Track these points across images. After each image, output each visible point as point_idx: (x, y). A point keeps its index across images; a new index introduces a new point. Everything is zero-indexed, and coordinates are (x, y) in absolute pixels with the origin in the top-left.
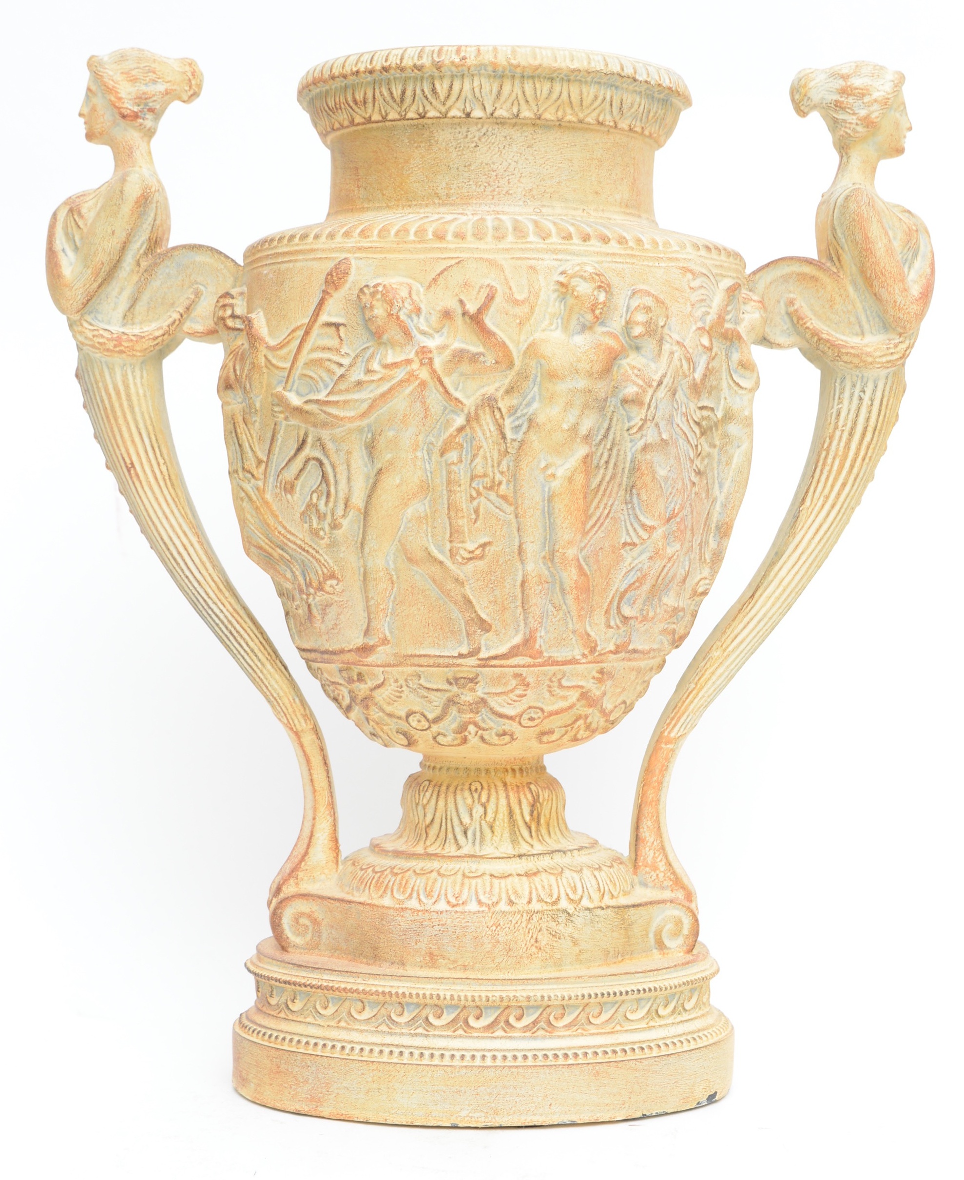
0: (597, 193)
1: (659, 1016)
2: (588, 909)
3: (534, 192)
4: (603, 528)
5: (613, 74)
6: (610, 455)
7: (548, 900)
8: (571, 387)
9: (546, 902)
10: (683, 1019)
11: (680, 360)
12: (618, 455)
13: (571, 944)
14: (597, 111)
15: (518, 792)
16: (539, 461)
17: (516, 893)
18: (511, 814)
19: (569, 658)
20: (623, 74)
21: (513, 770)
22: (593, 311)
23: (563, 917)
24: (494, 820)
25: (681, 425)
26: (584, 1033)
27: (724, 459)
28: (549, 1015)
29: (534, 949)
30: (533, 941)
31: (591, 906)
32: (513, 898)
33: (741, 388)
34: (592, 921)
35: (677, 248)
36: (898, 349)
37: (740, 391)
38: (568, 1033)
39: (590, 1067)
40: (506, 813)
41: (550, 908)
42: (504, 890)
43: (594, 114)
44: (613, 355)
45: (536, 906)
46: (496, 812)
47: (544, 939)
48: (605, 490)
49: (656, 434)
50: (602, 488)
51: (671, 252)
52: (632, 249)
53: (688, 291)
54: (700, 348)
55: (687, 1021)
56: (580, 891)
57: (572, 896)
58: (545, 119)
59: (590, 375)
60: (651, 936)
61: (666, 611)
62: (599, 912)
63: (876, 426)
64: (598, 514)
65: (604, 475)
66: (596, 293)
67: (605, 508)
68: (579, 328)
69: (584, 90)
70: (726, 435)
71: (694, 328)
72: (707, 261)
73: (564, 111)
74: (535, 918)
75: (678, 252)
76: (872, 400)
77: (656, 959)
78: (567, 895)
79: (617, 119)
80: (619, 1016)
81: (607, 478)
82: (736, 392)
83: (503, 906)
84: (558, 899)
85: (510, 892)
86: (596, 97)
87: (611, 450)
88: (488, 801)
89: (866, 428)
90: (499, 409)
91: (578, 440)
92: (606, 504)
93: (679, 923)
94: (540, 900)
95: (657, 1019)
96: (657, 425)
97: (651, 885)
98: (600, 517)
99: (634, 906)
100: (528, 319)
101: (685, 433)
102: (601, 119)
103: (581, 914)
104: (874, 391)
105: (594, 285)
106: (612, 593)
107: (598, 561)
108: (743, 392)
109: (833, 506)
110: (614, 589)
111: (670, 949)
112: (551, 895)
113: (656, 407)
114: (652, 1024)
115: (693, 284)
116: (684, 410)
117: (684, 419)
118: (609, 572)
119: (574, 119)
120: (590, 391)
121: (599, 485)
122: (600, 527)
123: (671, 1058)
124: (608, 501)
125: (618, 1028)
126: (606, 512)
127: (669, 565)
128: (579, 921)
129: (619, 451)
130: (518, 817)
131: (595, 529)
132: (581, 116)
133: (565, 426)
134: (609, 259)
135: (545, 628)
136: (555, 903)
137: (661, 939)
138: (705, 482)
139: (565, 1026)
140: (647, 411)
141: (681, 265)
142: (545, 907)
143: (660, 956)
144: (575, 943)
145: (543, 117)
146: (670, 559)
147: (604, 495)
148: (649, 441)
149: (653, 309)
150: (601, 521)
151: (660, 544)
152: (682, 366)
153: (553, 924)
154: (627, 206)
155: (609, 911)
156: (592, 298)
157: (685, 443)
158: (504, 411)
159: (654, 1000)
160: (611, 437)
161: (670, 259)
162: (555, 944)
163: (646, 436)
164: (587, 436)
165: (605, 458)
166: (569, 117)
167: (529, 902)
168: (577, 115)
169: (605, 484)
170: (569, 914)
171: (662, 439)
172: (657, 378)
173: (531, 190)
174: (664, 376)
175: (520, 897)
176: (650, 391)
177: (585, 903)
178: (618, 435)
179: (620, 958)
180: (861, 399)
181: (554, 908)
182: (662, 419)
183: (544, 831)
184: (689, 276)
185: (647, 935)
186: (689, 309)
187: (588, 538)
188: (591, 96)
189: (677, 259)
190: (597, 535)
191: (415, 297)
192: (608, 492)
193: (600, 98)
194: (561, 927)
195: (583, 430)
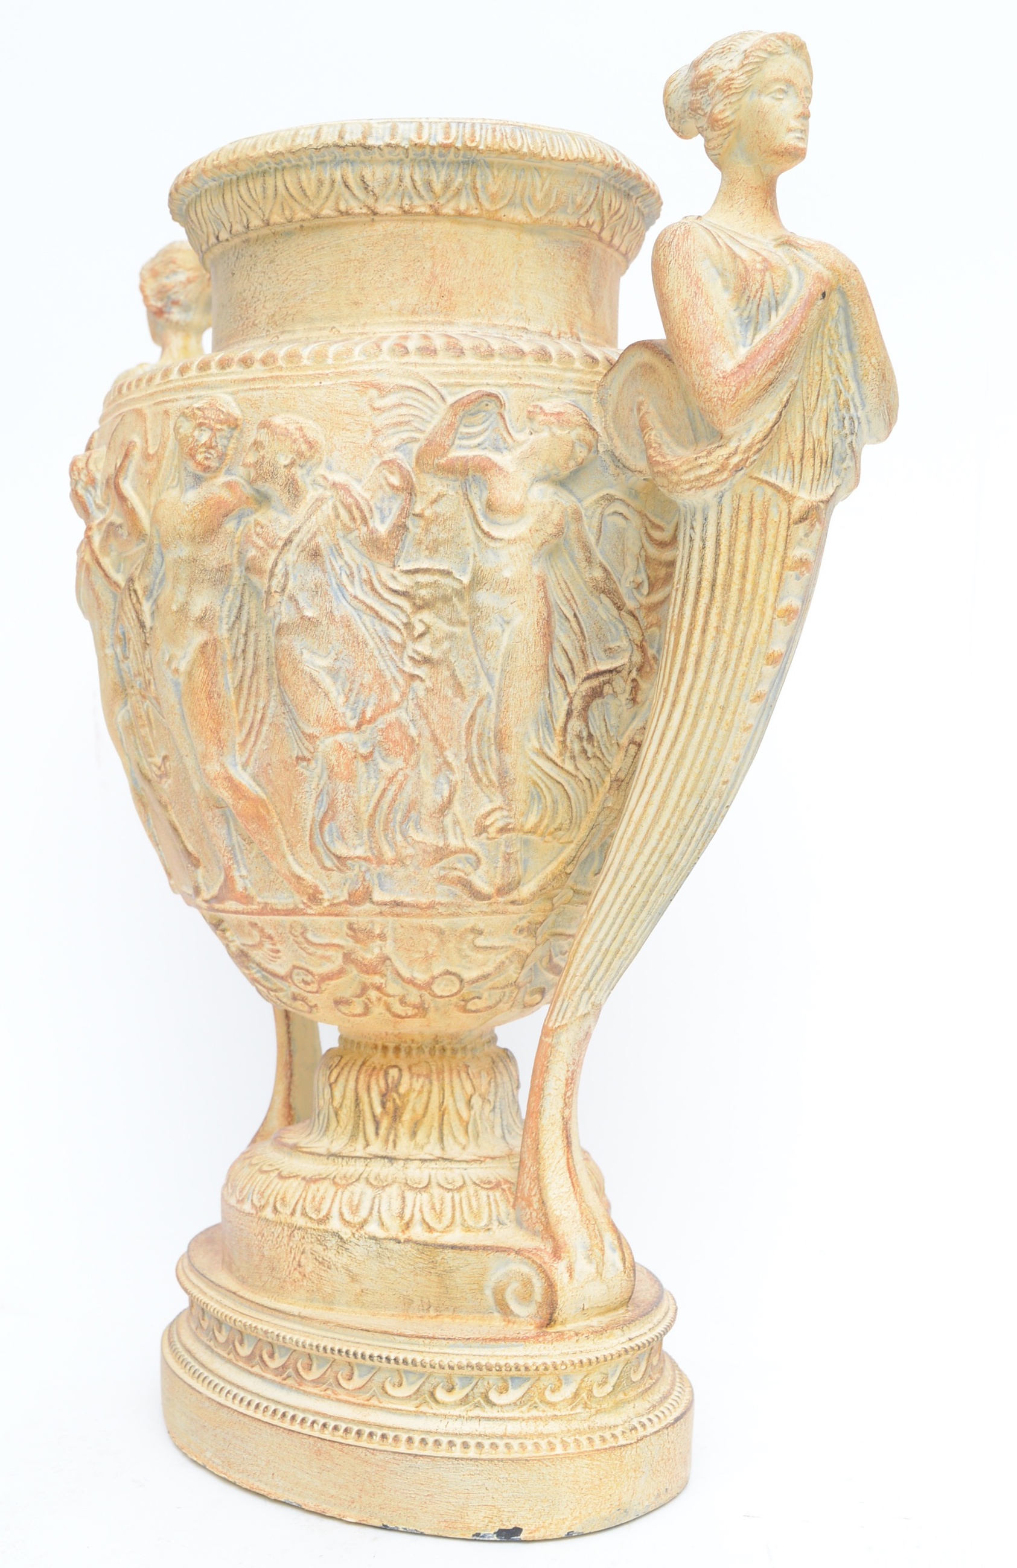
0: (356, 303)
1: (437, 1401)
2: (374, 1238)
3: (277, 318)
4: (262, 737)
5: (327, 147)
6: (246, 642)
7: (314, 1216)
8: (176, 556)
9: (311, 1218)
10: (482, 1414)
11: (335, 508)
12: (256, 641)
13: (348, 1279)
14: (332, 199)
15: (370, 1076)
16: (163, 654)
17: (283, 1199)
18: (357, 1101)
19: (291, 906)
20: (343, 144)
21: (385, 1048)
22: (193, 457)
23: (333, 1242)
24: (341, 1106)
25: (361, 596)
26: (333, 1396)
27: (480, 641)
28: (296, 1362)
29: (297, 1275)
30: (295, 1263)
31: (380, 1233)
32: (278, 1206)
33: (493, 538)
34: (379, 1255)
35: (363, 358)
36: (712, 458)
37: (492, 544)
38: (316, 1391)
39: (311, 1440)
40: (353, 1099)
41: (316, 1226)
42: (275, 1193)
43: (331, 203)
44: (223, 511)
45: (299, 1220)
46: (343, 1097)
47: (309, 1266)
48: (250, 687)
49: (293, 611)
50: (246, 685)
51: (351, 364)
52: (281, 368)
53: (370, 413)
54: (387, 489)
55: (488, 1419)
56: (364, 1213)
57: (348, 1216)
58: (275, 224)
59: (192, 538)
60: (488, 1292)
61: (425, 851)
62: (391, 1245)
63: (714, 580)
64: (250, 719)
65: (244, 668)
66: (196, 433)
67: (255, 711)
68: (190, 480)
69: (303, 177)
70: (474, 608)
71: (378, 461)
72: (419, 369)
73: (291, 208)
74: (298, 1235)
75: (361, 363)
76: (703, 540)
77: (496, 1324)
78: (341, 1214)
79: (370, 201)
80: (375, 1386)
81: (249, 672)
82: (487, 546)
83: (268, 1213)
84: (327, 1217)
85: (279, 1197)
86: (320, 182)
87: (246, 634)
88: (336, 1081)
89: (699, 583)
90: (135, 591)
91: (191, 624)
92: (256, 706)
93: (527, 1283)
94: (304, 1214)
95: (433, 1404)
96: (292, 598)
97: (525, 1225)
98: (252, 723)
99: (453, 1247)
100: (156, 476)
101: (372, 609)
102: (343, 207)
103: (361, 1243)
104: (704, 525)
105: (194, 423)
106: (308, 824)
107: (271, 781)
108: (498, 545)
109: (674, 705)
110: (310, 818)
111: (519, 1317)
112: (318, 1211)
113: (286, 575)
114: (424, 1408)
115: (379, 403)
116: (365, 576)
117: (367, 588)
118: (290, 795)
119: (307, 216)
120: (195, 560)
121: (241, 682)
122: (257, 736)
123: (420, 1462)
124: (257, 701)
125: (374, 1401)
126: (259, 716)
127: (393, 788)
128: (358, 1252)
129: (257, 635)
130: (366, 1108)
131: (252, 739)
132: (313, 209)
133: (174, 608)
134: (247, 386)
135: (245, 866)
136: (321, 1221)
137: (503, 1299)
138: (447, 673)
139: (313, 1381)
140: (270, 579)
141: (360, 380)
142: (309, 1225)
143: (503, 1323)
144: (354, 1278)
145: (272, 221)
146: (391, 780)
147: (249, 694)
148: (284, 621)
149: (266, 444)
150: (256, 728)
151: (333, 758)
152: (338, 516)
153: (320, 1248)
154: (414, 312)
155: (408, 1247)
156: (191, 439)
157: (377, 621)
158: (140, 593)
159: (428, 1378)
160: (244, 618)
161: (341, 375)
162: (323, 1273)
163: (280, 614)
164: (202, 618)
165: (241, 646)
166: (300, 215)
167: (293, 1214)
168: (308, 209)
169: (247, 679)
170: (341, 1239)
171: (303, 618)
172: (285, 535)
173: (273, 315)
174: (297, 531)
175: (285, 1206)
176: (273, 554)
177: (373, 1228)
178: (253, 614)
179: (432, 1313)
180: (691, 540)
181: (322, 1227)
182: (301, 590)
183: (403, 1130)
184: (373, 393)
185: (481, 1290)
186: (369, 436)
187: (248, 750)
188: (314, 182)
189: (354, 372)
190: (258, 747)
191: (91, 466)
192: (254, 689)
193: (327, 182)
194: (331, 1255)
195: (196, 610)
